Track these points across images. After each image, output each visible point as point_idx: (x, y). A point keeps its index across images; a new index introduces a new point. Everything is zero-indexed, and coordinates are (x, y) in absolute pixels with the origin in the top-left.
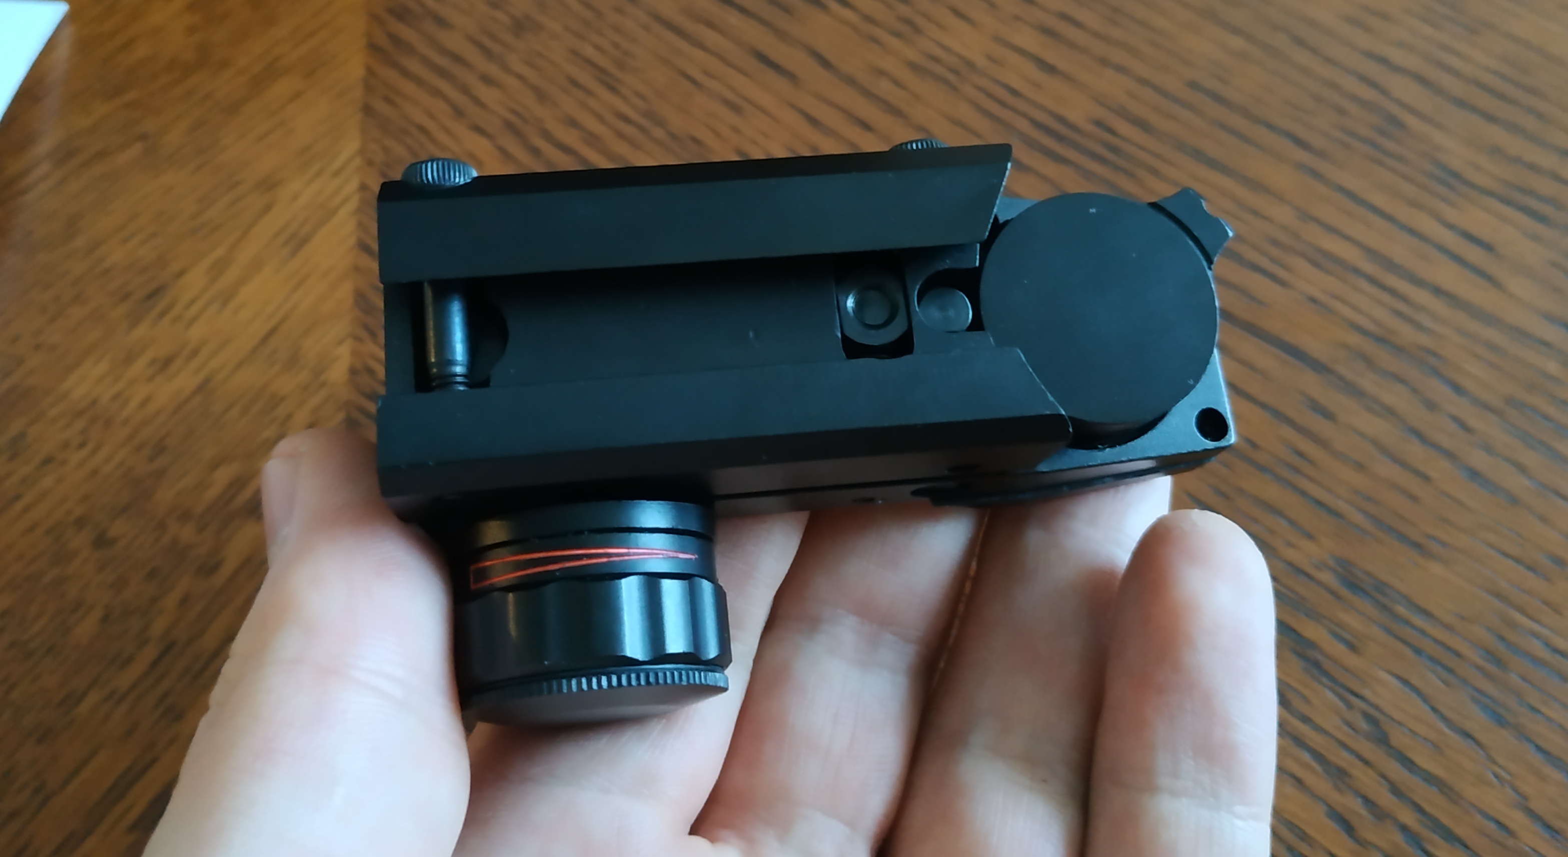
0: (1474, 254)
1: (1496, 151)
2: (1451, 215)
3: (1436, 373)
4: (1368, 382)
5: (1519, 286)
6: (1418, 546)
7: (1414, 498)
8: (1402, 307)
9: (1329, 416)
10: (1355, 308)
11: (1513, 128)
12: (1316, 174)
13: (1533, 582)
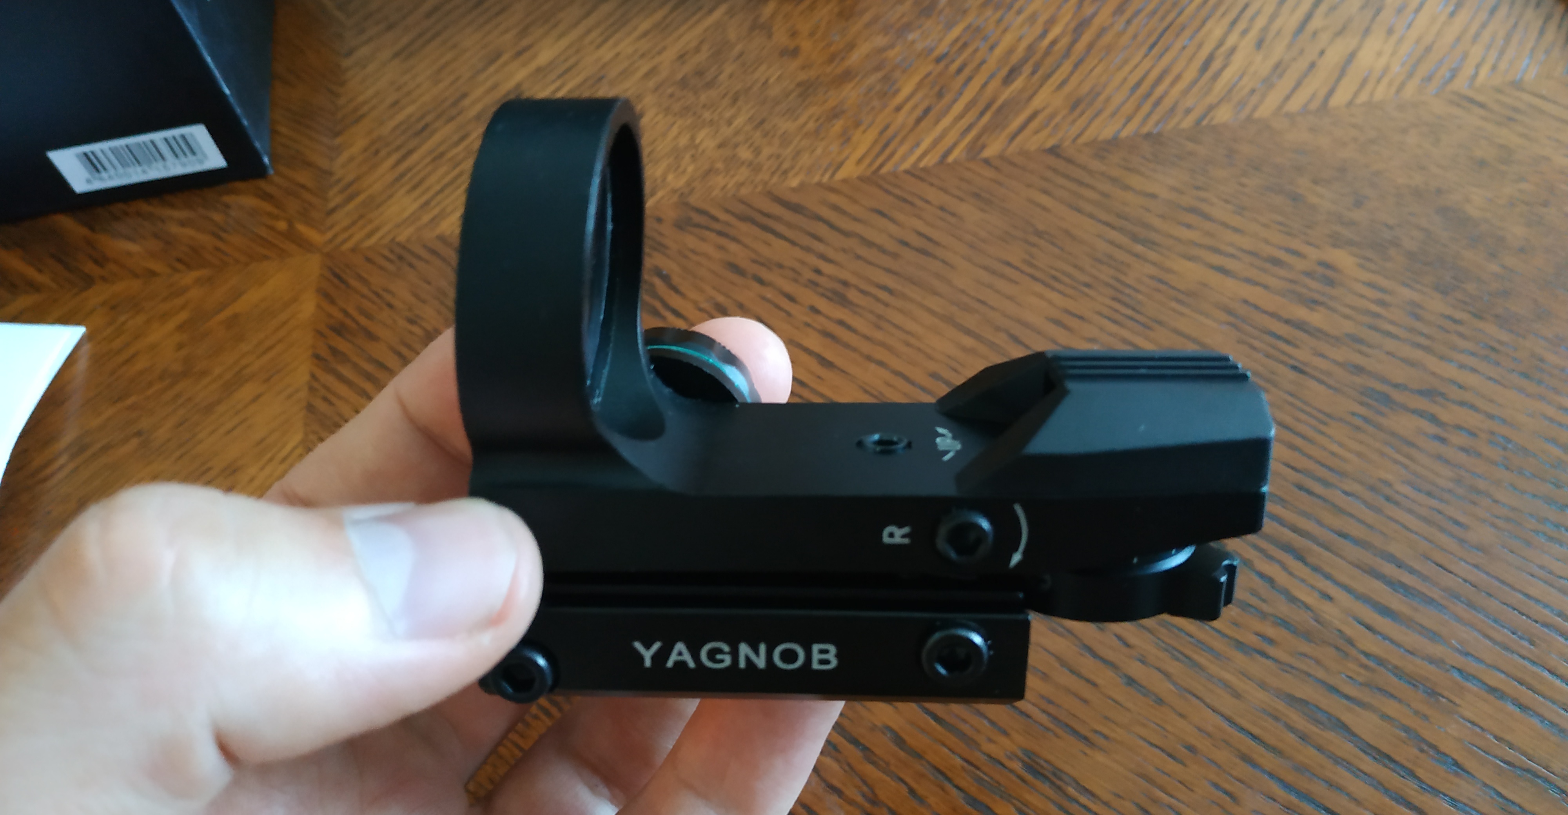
7: (1086, 701)
13: (1172, 766)
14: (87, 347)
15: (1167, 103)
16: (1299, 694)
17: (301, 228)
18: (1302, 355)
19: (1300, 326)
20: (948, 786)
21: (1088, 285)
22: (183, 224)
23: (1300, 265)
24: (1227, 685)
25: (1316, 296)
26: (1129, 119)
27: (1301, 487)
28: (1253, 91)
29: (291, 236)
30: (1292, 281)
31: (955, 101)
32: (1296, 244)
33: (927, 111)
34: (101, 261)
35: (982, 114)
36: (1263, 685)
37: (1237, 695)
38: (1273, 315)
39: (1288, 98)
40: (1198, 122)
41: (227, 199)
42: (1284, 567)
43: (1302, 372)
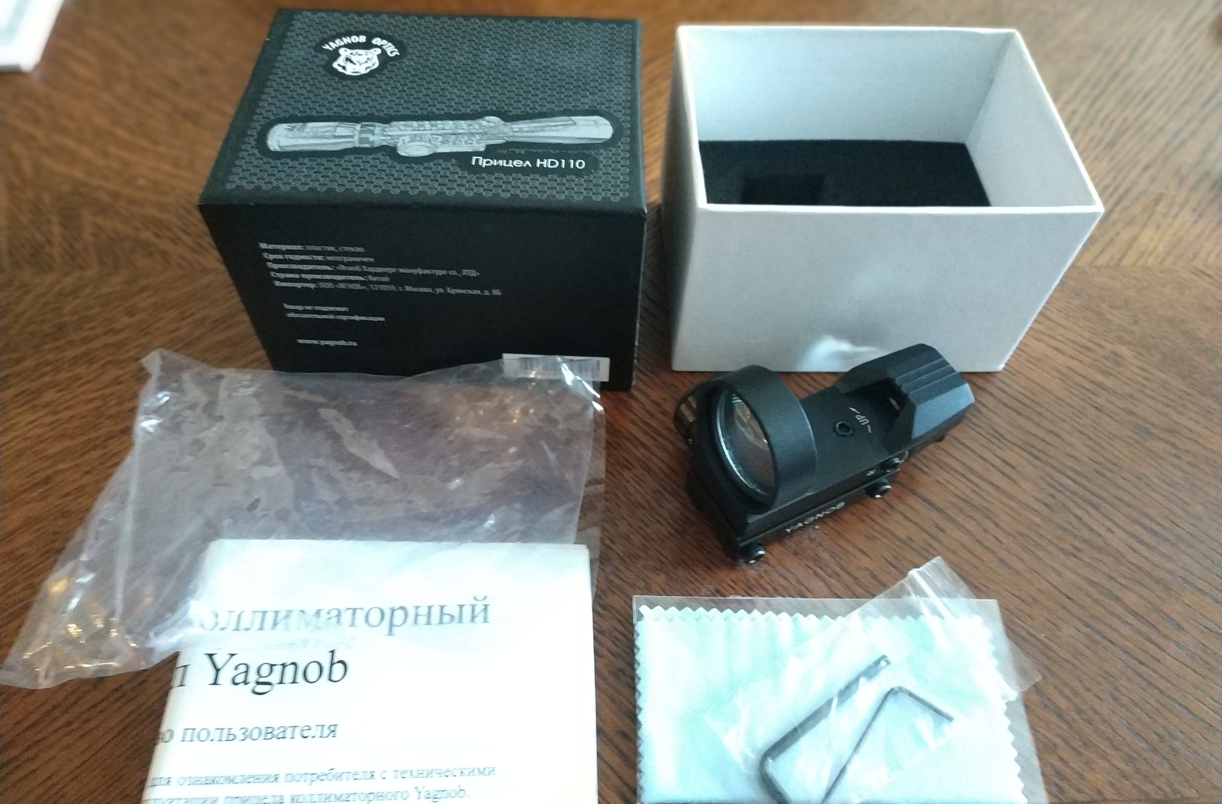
0: (1007, 470)
2: (999, 452)
3: (989, 518)
4: (960, 519)
5: (1025, 485)
9: (942, 531)
10: (956, 487)
11: (1028, 418)
13: (1023, 607)
16: (1095, 580)
18: (1101, 401)
19: (1100, 385)
23: (1100, 352)
24: (1055, 570)
25: (1109, 370)
27: (1097, 472)
30: (1096, 360)
32: (1098, 340)
36: (1073, 571)
37: (1059, 575)
39: (1096, 258)
42: (1087, 512)
43: (1099, 410)
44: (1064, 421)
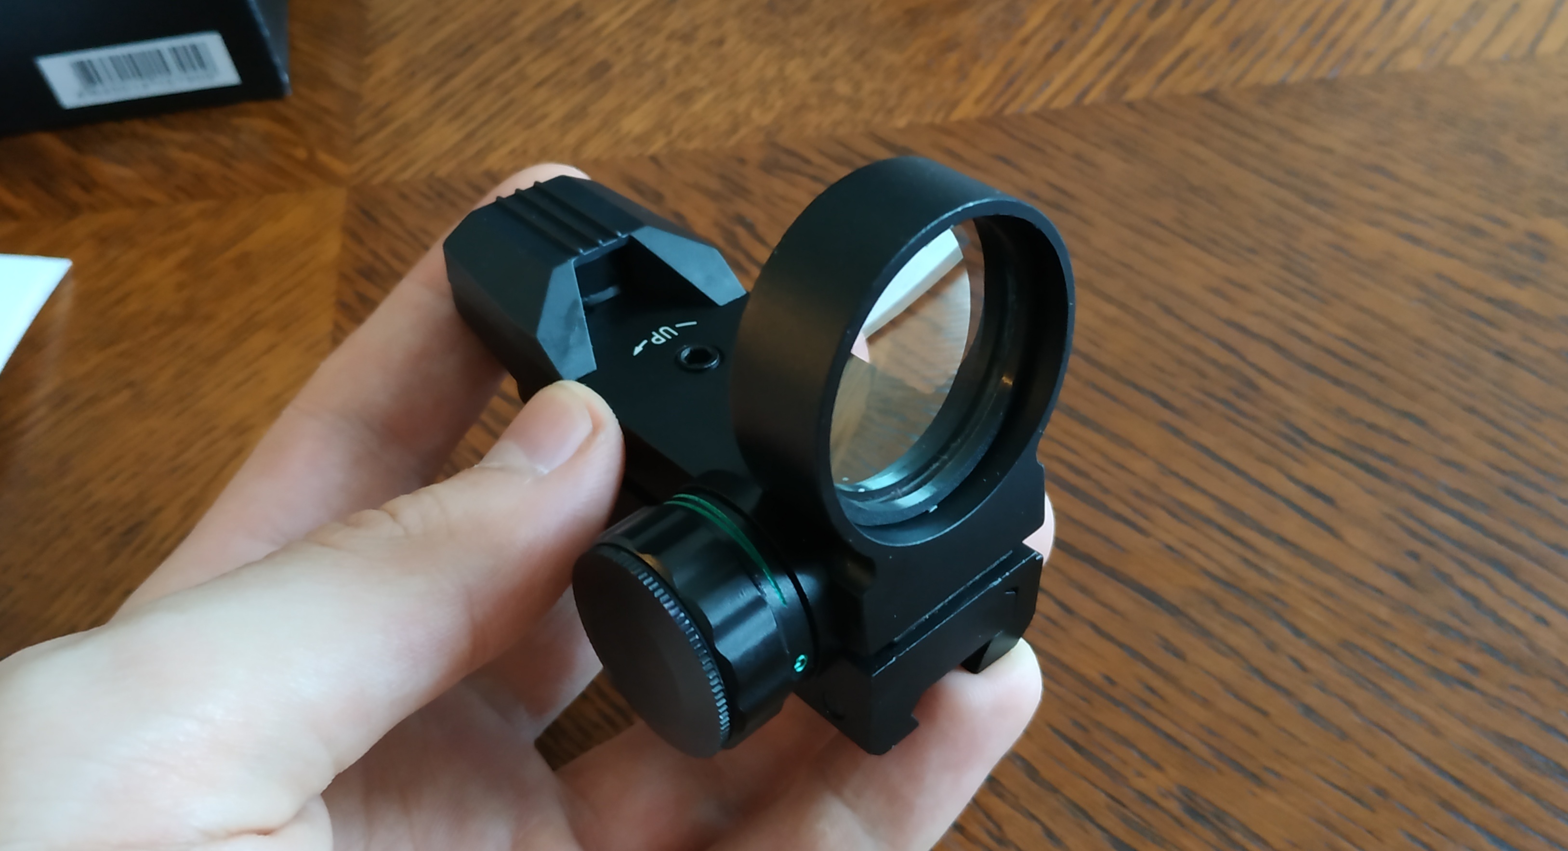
0: (1317, 507)
1: (1340, 412)
2: (1298, 471)
3: (1279, 617)
4: (1216, 624)
5: (1356, 537)
6: (1255, 778)
7: (1254, 733)
8: (1250, 555)
9: (1179, 655)
10: (1207, 556)
12: (1177, 432)
13: (1359, 812)
14: (71, 285)
15: (1344, 45)
17: (324, 157)
18: (1510, 339)
19: (1505, 305)
20: (1089, 826)
21: (1252, 251)
22: (186, 148)
23: (1504, 235)
24: (1422, 719)
25: (1524, 272)
26: (1298, 62)
27: (1509, 492)
28: (1445, 34)
29: (312, 166)
30: (1494, 254)
31: (1091, 35)
32: (1499, 211)
33: (1059, 46)
34: (89, 185)
35: (1125, 49)
36: (1466, 721)
37: (1435, 731)
38: (1471, 291)
39: (1486, 44)
40: (1381, 67)
41: (237, 121)
43: (1508, 359)
44: (1432, 388)
